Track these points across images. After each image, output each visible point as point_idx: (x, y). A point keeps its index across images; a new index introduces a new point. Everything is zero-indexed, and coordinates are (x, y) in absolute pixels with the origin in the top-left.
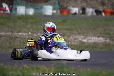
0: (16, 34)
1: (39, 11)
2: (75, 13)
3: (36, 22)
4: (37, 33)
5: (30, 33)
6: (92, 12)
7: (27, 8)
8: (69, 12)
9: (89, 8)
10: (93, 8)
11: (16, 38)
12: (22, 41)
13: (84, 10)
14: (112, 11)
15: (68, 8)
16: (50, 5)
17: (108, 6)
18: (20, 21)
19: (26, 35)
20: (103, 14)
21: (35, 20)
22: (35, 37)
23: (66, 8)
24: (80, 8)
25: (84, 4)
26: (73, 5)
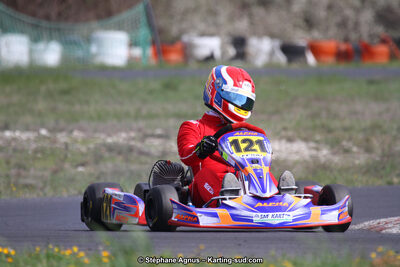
1: (79, 53)
2: (210, 58)
4: (71, 132)
5: (44, 132)
6: (272, 54)
7: (35, 40)
8: (187, 51)
9: (260, 36)
10: (272, 36)
12: (13, 161)
13: (240, 43)
14: (343, 47)
15: (185, 38)
16: (119, 27)
17: (328, 28)
18: (8, 89)
19: (28, 140)
20: (311, 59)
21: (63, 85)
22: (63, 147)
23: (178, 39)
24: (227, 39)
25: (242, 26)
26: (202, 26)
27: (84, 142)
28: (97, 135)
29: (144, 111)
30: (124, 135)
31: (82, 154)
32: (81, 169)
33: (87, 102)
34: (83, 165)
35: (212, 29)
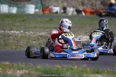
0: (9, 32)
1: (22, 10)
2: (57, 12)
3: (23, 21)
4: (29, 31)
5: (22, 31)
6: (73, 12)
7: (10, 6)
9: (70, 7)
10: (73, 7)
11: (10, 36)
12: (15, 39)
13: (65, 9)
14: (92, 11)
15: (50, 7)
16: (32, 4)
17: (88, 6)
18: (8, 19)
19: (18, 33)
20: (83, 14)
21: (22, 19)
22: (28, 36)
24: (62, 8)
25: (65, 4)
26: (55, 4)
27: (34, 34)
28: (36, 33)
29: (46, 27)
30: (44, 33)
31: (34, 38)
32: (34, 42)
33: (30, 24)
34: (34, 41)
35: (57, 5)
